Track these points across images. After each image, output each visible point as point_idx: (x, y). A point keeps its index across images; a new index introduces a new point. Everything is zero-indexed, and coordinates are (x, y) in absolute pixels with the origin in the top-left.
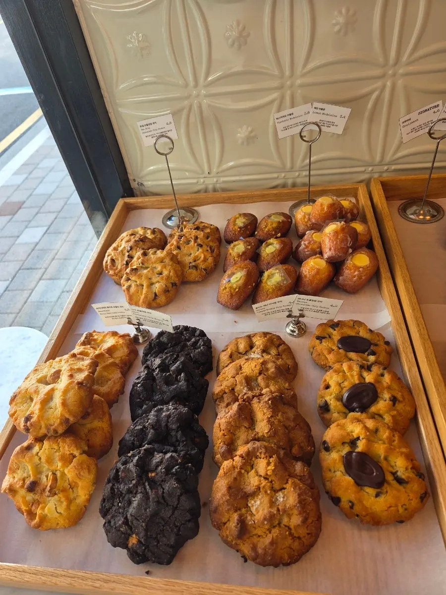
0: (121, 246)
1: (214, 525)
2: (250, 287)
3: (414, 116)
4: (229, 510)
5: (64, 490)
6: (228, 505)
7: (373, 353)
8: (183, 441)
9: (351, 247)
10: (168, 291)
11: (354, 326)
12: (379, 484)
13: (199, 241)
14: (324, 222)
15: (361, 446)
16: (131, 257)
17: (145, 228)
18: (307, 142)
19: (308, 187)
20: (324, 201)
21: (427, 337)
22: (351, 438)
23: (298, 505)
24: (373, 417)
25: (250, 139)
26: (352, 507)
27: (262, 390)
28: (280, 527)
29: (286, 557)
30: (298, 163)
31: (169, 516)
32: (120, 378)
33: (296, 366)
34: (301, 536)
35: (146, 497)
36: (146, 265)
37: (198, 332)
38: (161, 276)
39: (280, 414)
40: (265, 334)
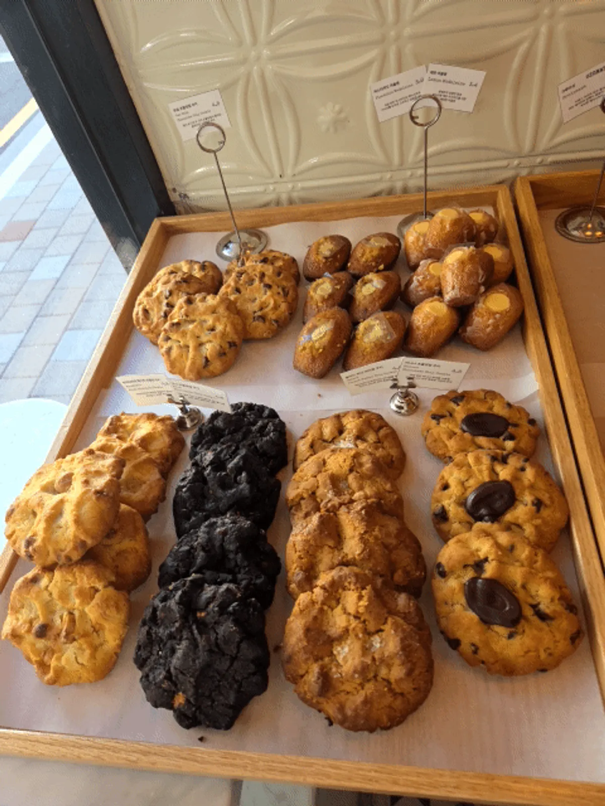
0: (156, 289)
1: (288, 677)
2: (339, 345)
3: (580, 80)
4: (307, 659)
5: (85, 635)
6: (305, 653)
7: (511, 437)
8: (245, 567)
9: (484, 284)
10: (225, 354)
11: (485, 398)
12: (514, 621)
13: (266, 280)
14: (446, 246)
15: (490, 570)
16: (171, 306)
17: (191, 261)
18: (422, 125)
19: (423, 193)
20: (446, 216)
21: (588, 412)
22: (476, 559)
23: (401, 653)
24: (508, 528)
25: (338, 123)
26: (475, 652)
27: (353, 493)
28: (376, 680)
29: (385, 719)
30: (410, 158)
31: (226, 668)
32: (159, 480)
33: (403, 456)
34: (405, 692)
35: (194, 644)
36: (192, 317)
37: (267, 412)
38: (213, 333)
39: (377, 529)
40: (360, 413)
